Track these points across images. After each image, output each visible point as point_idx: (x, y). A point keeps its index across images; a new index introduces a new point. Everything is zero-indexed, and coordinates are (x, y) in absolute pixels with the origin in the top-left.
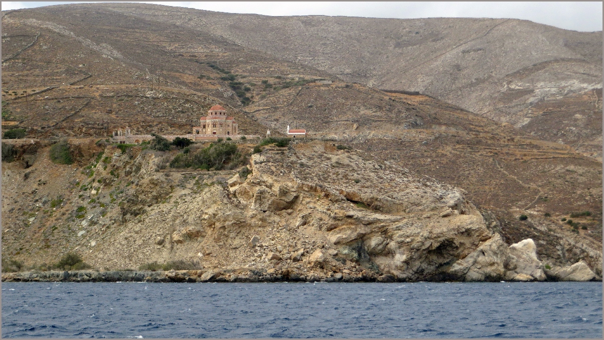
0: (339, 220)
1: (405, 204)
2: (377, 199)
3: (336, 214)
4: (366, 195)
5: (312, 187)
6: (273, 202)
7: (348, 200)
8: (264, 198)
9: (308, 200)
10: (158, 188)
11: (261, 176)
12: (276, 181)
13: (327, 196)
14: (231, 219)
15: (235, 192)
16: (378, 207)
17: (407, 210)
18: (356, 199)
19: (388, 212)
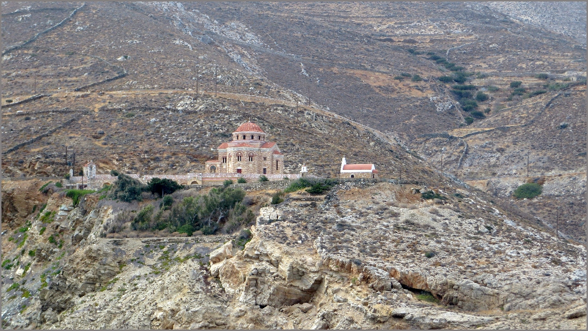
0: (380, 322)
1: (504, 294)
2: (452, 286)
3: (375, 311)
4: (434, 278)
5: (343, 265)
6: (277, 289)
7: (404, 287)
8: (263, 283)
9: (336, 286)
10: (96, 265)
11: (262, 245)
12: (287, 253)
13: (366, 279)
14: (199, 318)
15: (218, 272)
16: (454, 300)
17: (506, 306)
18: (418, 286)
19: (473, 309)
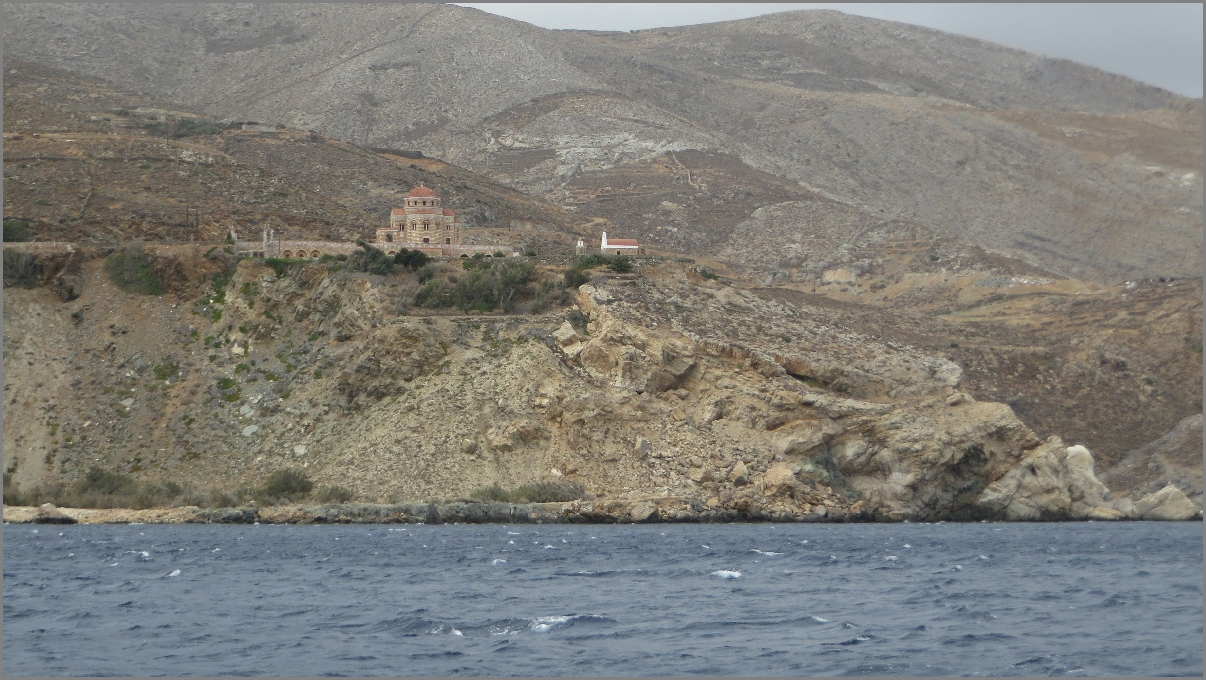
0: (788, 409)
1: (888, 382)
2: (842, 373)
3: (782, 398)
4: (820, 363)
5: (723, 350)
6: (655, 375)
7: (789, 373)
8: (637, 367)
9: (718, 372)
10: (421, 345)
11: (623, 328)
12: (653, 336)
13: (755, 365)
14: (591, 405)
15: (578, 355)
16: (844, 387)
17: (893, 393)
18: (802, 372)
19: (861, 396)
